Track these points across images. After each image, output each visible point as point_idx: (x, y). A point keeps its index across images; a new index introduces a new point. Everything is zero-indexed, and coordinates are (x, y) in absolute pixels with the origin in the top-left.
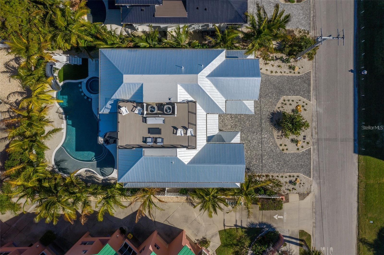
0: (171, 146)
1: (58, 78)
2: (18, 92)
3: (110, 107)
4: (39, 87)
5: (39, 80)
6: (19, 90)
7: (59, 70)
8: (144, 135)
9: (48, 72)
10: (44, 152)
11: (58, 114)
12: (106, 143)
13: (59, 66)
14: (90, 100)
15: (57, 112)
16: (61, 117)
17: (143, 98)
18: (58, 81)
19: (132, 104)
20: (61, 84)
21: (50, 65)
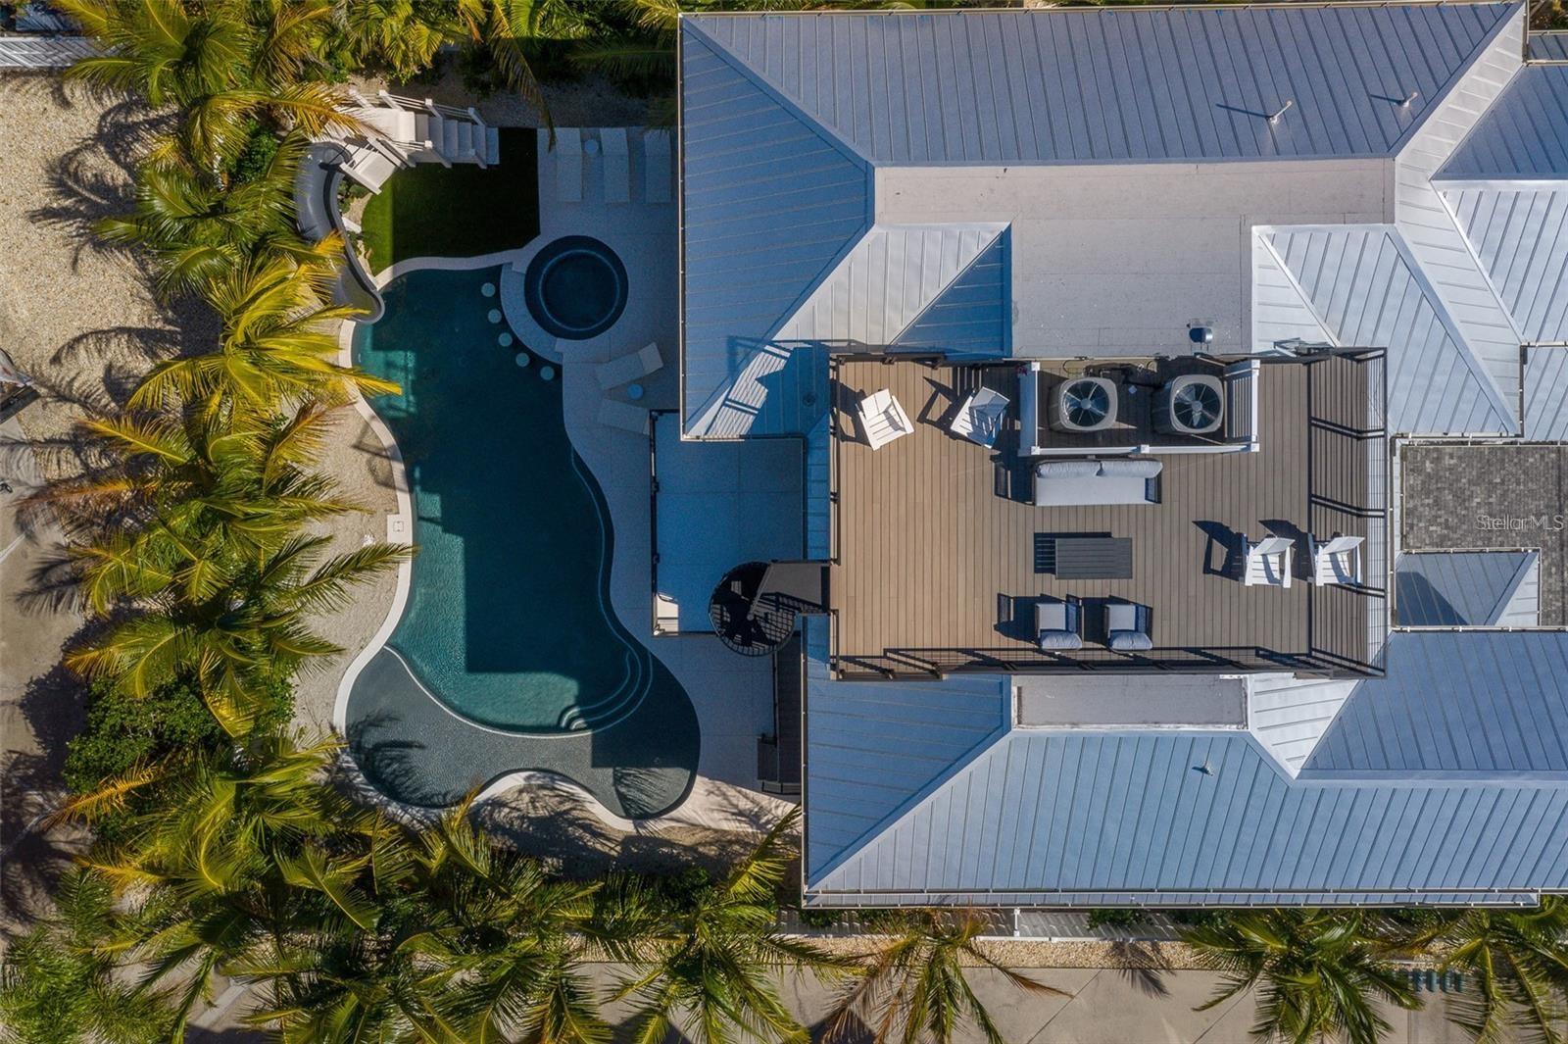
0: (1192, 657)
1: (362, 249)
2: (129, 331)
3: (758, 396)
4: (268, 289)
5: (260, 249)
6: (134, 322)
7: (368, 197)
8: (1004, 583)
9: (309, 208)
10: (289, 680)
11: (367, 456)
12: (738, 637)
13: (370, 170)
14: (547, 374)
15: (358, 446)
16: (381, 476)
17: (1015, 329)
18: (363, 261)
19: (927, 371)
20: (382, 280)
21: (323, 166)
